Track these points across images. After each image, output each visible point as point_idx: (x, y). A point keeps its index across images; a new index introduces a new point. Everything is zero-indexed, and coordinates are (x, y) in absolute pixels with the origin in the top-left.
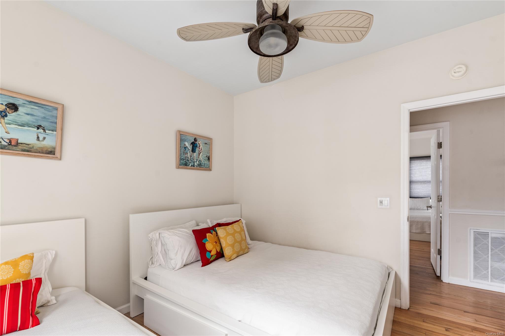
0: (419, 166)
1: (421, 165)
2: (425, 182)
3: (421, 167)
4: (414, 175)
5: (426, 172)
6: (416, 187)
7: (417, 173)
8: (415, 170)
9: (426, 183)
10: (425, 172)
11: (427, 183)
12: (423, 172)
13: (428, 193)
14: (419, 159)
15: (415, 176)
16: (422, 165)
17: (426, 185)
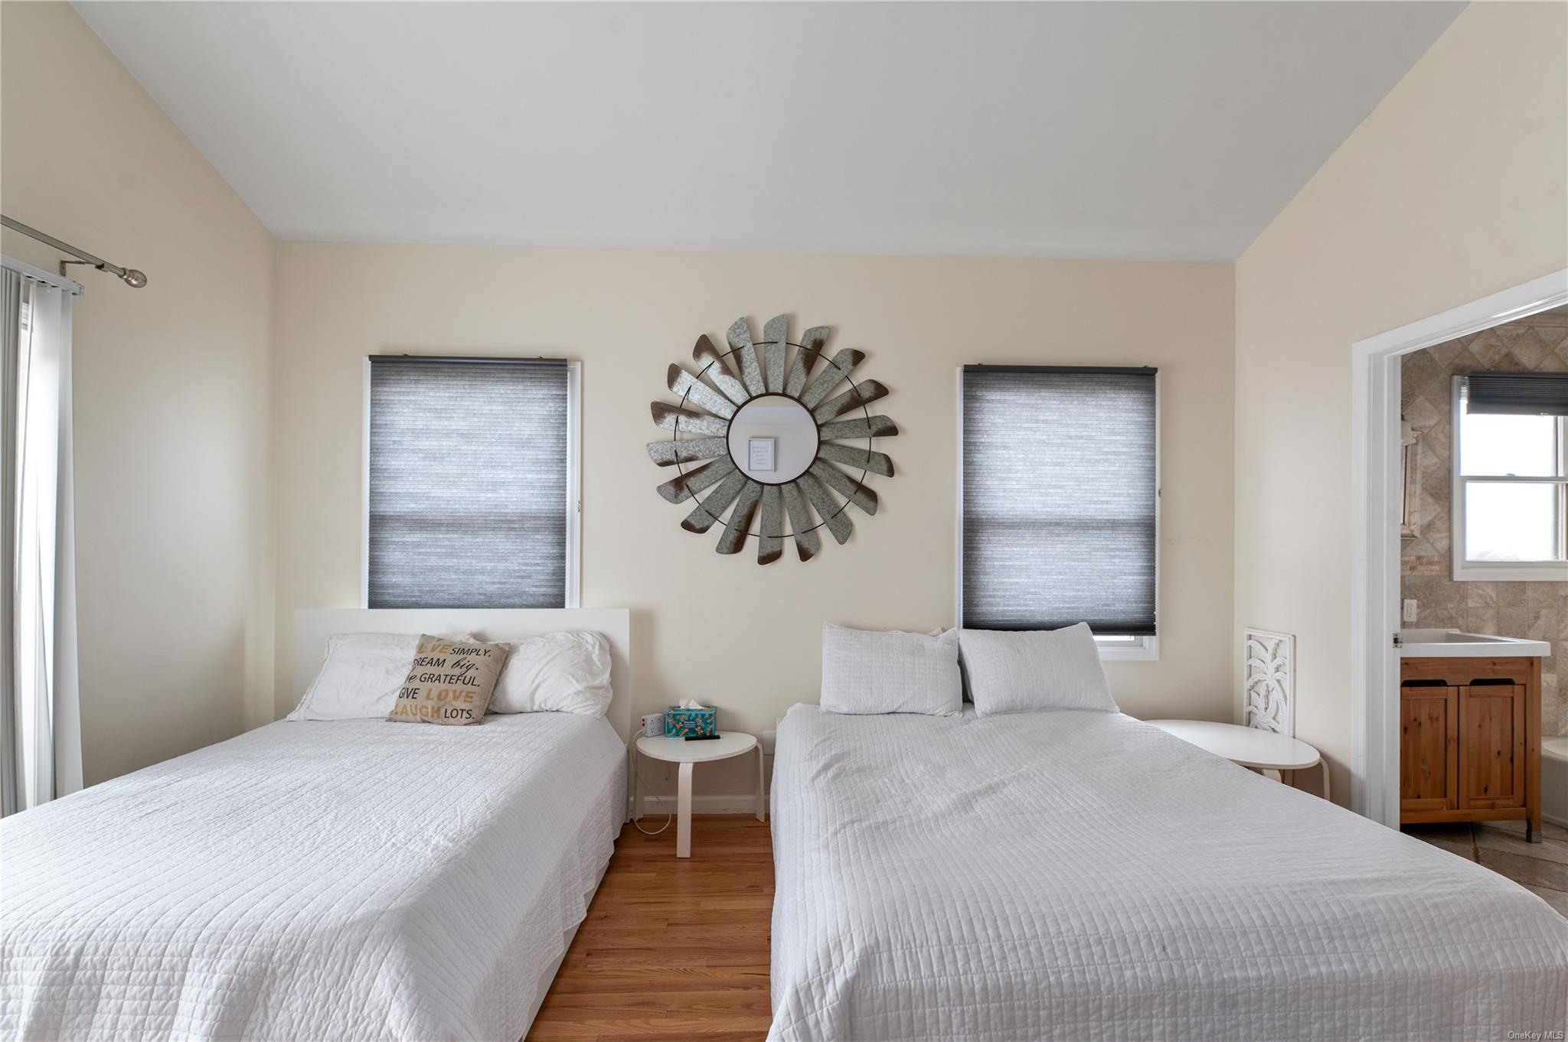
0: (1026, 425)
1: (1037, 421)
2: (1057, 524)
3: (1039, 436)
4: (1001, 479)
5: (1063, 465)
6: (1011, 559)
7: (1017, 471)
8: (1005, 447)
9: (1058, 535)
10: (1056, 464)
11: (1066, 535)
12: (1045, 464)
13: (1072, 593)
14: (1027, 383)
15: (1005, 491)
16: (1042, 418)
17: (1059, 548)
